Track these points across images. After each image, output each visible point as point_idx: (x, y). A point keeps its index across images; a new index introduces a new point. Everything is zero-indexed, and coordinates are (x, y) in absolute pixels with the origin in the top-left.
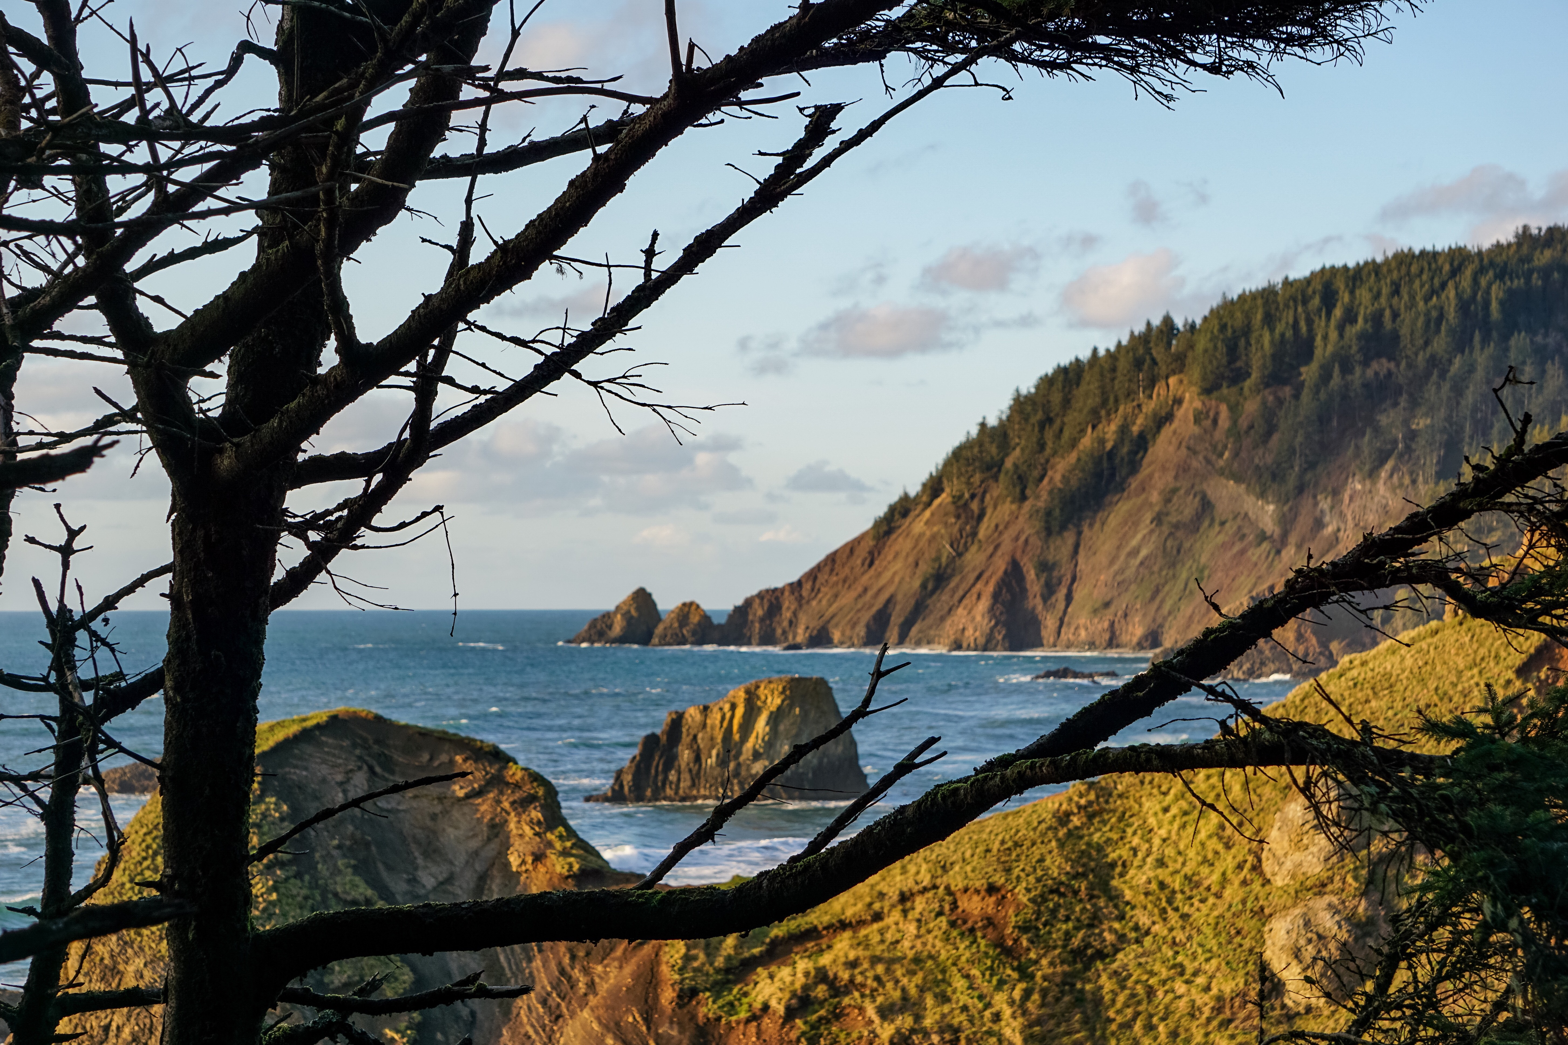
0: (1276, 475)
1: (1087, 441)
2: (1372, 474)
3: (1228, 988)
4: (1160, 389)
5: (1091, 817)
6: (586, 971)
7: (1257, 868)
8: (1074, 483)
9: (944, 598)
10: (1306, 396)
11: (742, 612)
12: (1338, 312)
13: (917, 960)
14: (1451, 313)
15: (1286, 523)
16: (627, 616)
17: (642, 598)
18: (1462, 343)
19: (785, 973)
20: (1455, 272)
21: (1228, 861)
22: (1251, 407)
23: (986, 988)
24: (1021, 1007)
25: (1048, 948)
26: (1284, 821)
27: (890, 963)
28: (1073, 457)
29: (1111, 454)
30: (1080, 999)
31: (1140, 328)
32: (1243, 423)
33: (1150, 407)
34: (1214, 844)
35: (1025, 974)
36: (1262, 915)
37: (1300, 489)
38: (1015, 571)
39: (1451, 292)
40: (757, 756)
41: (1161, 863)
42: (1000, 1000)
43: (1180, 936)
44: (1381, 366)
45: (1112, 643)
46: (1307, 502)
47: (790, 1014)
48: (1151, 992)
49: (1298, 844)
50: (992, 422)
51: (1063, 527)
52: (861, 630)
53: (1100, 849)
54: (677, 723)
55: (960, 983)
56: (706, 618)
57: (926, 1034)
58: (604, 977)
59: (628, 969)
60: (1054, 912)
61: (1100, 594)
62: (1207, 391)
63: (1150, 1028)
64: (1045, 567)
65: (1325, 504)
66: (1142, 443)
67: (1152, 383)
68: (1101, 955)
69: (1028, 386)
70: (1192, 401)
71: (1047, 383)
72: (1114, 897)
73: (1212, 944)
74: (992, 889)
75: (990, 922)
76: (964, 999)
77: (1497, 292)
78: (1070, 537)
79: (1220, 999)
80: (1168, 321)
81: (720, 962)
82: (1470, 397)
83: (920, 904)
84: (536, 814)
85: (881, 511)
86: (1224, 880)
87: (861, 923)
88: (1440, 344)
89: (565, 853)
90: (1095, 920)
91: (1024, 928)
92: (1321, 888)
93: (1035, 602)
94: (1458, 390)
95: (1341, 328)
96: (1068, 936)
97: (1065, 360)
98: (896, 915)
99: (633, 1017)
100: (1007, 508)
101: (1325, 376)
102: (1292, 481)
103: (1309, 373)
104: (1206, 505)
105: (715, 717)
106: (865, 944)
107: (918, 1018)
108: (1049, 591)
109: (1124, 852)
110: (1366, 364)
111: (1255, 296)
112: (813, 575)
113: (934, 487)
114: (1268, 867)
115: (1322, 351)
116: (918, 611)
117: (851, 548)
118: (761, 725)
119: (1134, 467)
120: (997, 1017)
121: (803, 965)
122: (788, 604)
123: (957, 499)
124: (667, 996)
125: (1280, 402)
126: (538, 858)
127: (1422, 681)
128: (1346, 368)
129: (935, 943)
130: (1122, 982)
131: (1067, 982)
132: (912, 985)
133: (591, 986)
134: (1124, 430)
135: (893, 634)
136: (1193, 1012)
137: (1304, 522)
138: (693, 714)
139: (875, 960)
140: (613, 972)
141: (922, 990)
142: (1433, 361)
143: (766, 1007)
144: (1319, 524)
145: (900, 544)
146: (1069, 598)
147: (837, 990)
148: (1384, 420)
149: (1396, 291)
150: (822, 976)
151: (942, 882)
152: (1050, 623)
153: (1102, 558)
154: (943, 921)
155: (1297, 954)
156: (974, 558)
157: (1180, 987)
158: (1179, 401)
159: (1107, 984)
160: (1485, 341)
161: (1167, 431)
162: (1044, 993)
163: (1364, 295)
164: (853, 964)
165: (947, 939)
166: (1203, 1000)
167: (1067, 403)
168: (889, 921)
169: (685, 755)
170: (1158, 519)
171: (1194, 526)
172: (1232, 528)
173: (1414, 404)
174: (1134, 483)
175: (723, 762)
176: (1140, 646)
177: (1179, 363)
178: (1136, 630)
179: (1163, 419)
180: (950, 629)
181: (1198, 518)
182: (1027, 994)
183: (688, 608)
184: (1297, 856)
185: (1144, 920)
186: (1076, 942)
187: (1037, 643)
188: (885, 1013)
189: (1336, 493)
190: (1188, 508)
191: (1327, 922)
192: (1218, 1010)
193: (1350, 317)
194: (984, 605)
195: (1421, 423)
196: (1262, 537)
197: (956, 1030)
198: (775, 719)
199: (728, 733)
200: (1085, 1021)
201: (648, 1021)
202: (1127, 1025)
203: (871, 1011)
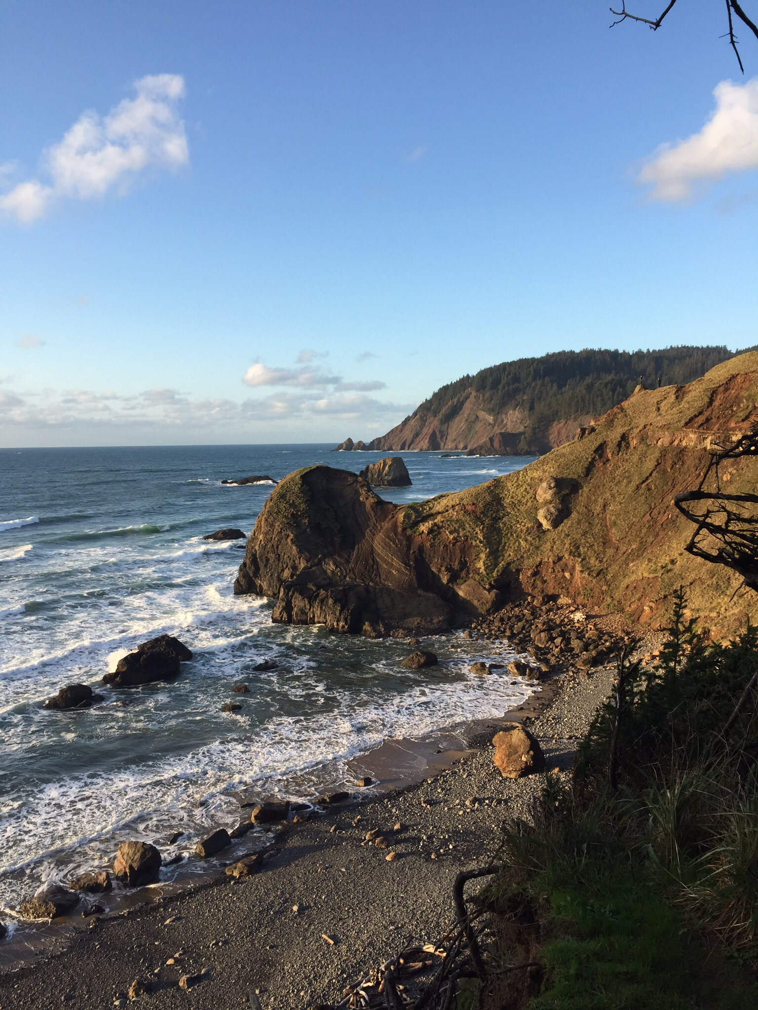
0: (493, 410)
1: (450, 403)
2: (515, 409)
3: (529, 526)
4: (466, 391)
5: (495, 487)
6: (380, 524)
7: (535, 498)
8: (447, 412)
9: (418, 439)
10: (499, 392)
11: (372, 443)
12: (507, 373)
13: (457, 520)
14: (532, 373)
15: (495, 421)
16: (346, 444)
17: (350, 440)
18: (534, 379)
19: (427, 524)
20: (532, 363)
21: (528, 496)
22: (487, 395)
23: (473, 526)
24: (482, 531)
25: (488, 517)
26: (542, 487)
27: (451, 521)
28: (447, 407)
29: (456, 406)
30: (495, 529)
31: (462, 377)
32: (485, 398)
33: (464, 395)
34: (524, 493)
35: (483, 523)
36: (537, 509)
37: (498, 413)
38: (434, 433)
39: (532, 368)
40: (386, 475)
41: (512, 497)
42: (477, 530)
43: (518, 514)
44: (516, 385)
45: (456, 448)
46: (500, 415)
47: (429, 533)
48: (511, 527)
49: (545, 493)
50: (428, 399)
51: (445, 423)
52: (399, 447)
53: (498, 494)
54: (368, 468)
55: (467, 526)
56: (364, 444)
57: (461, 537)
58: (384, 526)
59: (390, 524)
60: (488, 509)
61: (453, 437)
62: (477, 391)
63: (512, 535)
64: (441, 432)
65: (504, 416)
66: (462, 403)
67: (464, 390)
68: (500, 519)
69: (436, 390)
70: (474, 394)
71: (441, 389)
72: (502, 505)
73: (525, 515)
74: (474, 504)
75: (473, 511)
76: (469, 529)
77: (542, 368)
78: (446, 425)
79: (528, 528)
80: (468, 375)
81: (411, 522)
82: (536, 392)
83: (457, 508)
84: (366, 489)
85: (404, 419)
86: (527, 501)
87: (443, 512)
88: (530, 379)
89: (373, 497)
90: (498, 511)
91: (481, 513)
92: (551, 502)
93: (439, 439)
94: (534, 389)
95: (507, 376)
96: (492, 514)
97: (445, 385)
98: (451, 510)
99: (392, 534)
100: (432, 418)
101: (504, 387)
102: (496, 412)
103: (500, 387)
104: (477, 417)
105: (376, 467)
106: (444, 517)
107: (459, 534)
108: (442, 437)
109: (504, 495)
110: (513, 384)
111: (488, 369)
112: (388, 434)
113: (415, 414)
114: (538, 498)
115: (503, 382)
116: (412, 442)
117: (397, 428)
118: (387, 468)
119: (461, 409)
120: (477, 533)
121: (430, 522)
122: (383, 441)
123: (421, 416)
124: (400, 529)
125: (494, 393)
126: (367, 499)
127: (572, 454)
128: (509, 386)
129: (461, 516)
130: (505, 524)
131: (492, 525)
132: (456, 526)
133: (381, 527)
134: (458, 400)
135: (407, 447)
136: (522, 531)
137: (499, 420)
138: (371, 466)
139: (447, 521)
140: (386, 525)
141: (459, 527)
142: (528, 384)
143: (423, 532)
144: (503, 421)
145: (408, 427)
146: (446, 439)
147: (439, 528)
148: (517, 397)
149: (519, 368)
150: (435, 524)
151: (462, 503)
152: (442, 444)
153: (454, 429)
154: (463, 512)
155: (546, 517)
156: (425, 430)
157: (518, 526)
158: (471, 393)
159: (501, 525)
160: (539, 379)
161: (468, 400)
162: (487, 527)
163: (512, 368)
164: (442, 522)
165: (464, 516)
166: (524, 529)
167: (445, 394)
168: (450, 512)
169: (370, 475)
170: (466, 421)
171: (474, 422)
172: (483, 422)
173: (524, 393)
174: (461, 412)
175: (378, 476)
176: (462, 449)
177: (471, 385)
178: (462, 446)
179: (467, 397)
180: (420, 446)
181: (475, 420)
182: (483, 528)
183: (360, 442)
184: (545, 495)
185: (509, 511)
186: (494, 516)
187: (439, 449)
188: (451, 533)
189: (506, 414)
190: (474, 417)
191: (553, 510)
192: (527, 531)
193: (509, 374)
194: (427, 440)
195: (525, 398)
196: (490, 424)
197: (467, 536)
198: (390, 467)
199: (379, 470)
200: (497, 534)
201: (395, 535)
202: (507, 534)
203: (447, 532)
